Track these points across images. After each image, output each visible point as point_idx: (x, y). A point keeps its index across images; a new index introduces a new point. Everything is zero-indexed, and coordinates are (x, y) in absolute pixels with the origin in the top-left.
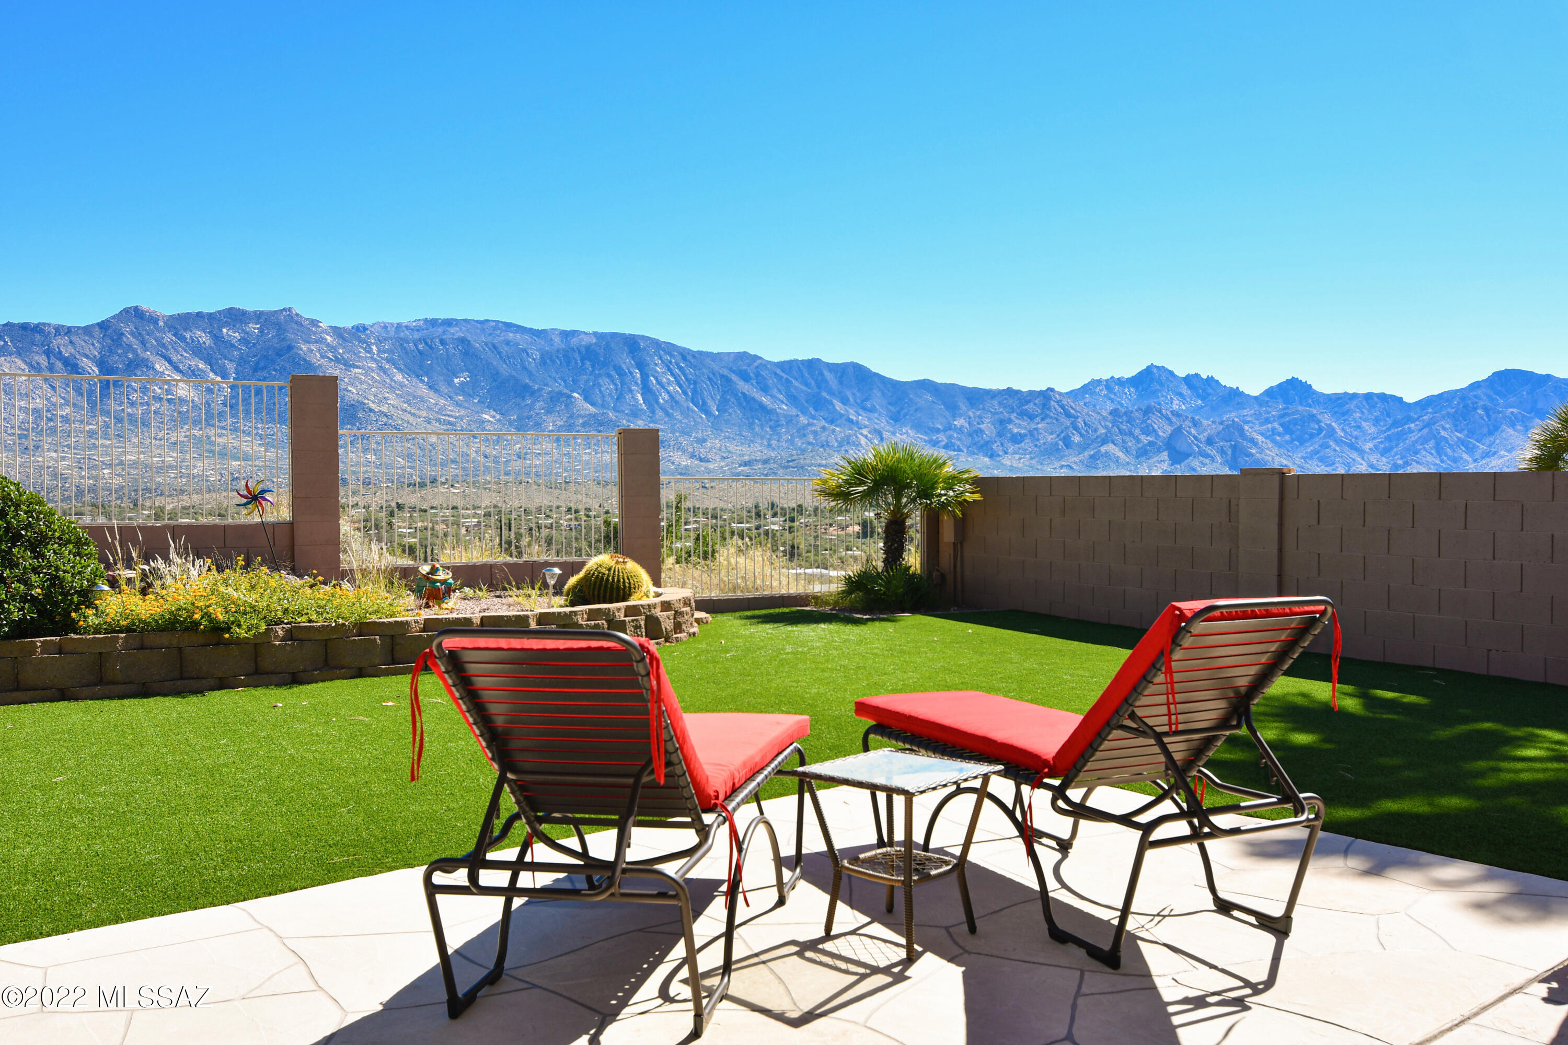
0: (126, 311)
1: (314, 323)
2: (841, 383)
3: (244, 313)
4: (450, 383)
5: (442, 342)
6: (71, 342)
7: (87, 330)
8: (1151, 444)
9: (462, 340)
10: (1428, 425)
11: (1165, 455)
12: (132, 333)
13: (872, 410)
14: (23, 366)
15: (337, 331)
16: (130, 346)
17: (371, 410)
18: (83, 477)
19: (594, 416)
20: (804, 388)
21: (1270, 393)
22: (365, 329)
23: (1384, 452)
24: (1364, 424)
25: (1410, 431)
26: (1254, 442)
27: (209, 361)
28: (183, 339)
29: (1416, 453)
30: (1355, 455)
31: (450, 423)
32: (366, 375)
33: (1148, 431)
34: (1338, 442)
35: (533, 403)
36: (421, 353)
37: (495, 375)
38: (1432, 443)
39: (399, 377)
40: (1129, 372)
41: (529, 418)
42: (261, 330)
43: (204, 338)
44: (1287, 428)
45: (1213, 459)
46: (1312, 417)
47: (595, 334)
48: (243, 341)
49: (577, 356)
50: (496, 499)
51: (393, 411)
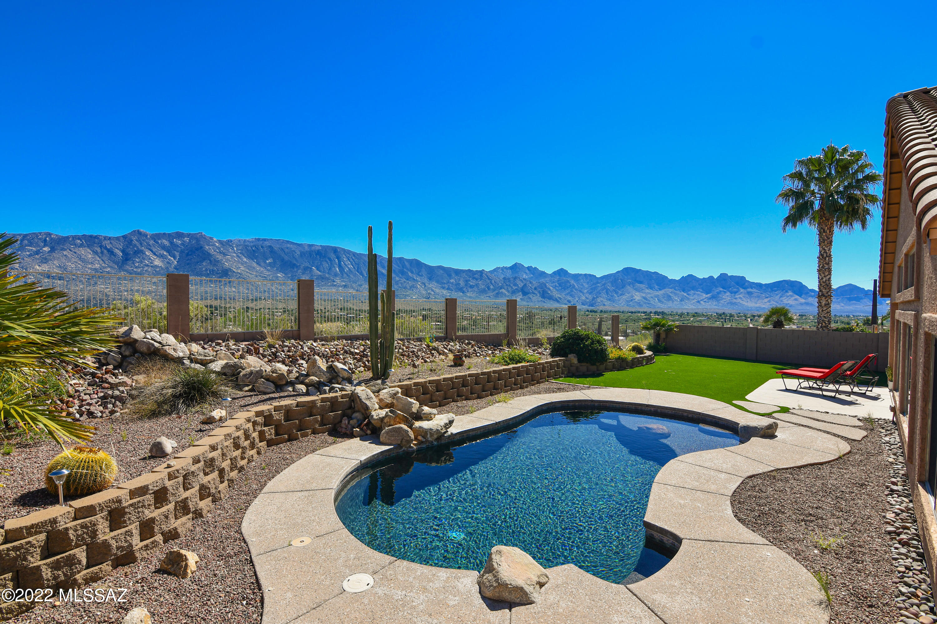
0: (134, 231)
1: (211, 238)
2: (411, 266)
3: (183, 234)
4: (265, 262)
5: (262, 247)
6: (111, 243)
7: (118, 238)
8: (516, 289)
9: (270, 247)
10: (604, 285)
11: (521, 293)
12: (137, 240)
13: (422, 276)
14: (90, 252)
15: (220, 242)
16: (135, 245)
17: (234, 272)
18: (115, 295)
19: (321, 276)
20: (397, 267)
21: (554, 273)
22: (231, 241)
23: (590, 293)
24: (584, 284)
25: (598, 286)
26: (549, 289)
27: (168, 251)
28: (157, 243)
29: (600, 293)
30: (581, 294)
31: (265, 277)
32: (232, 258)
33: (515, 285)
34: (576, 290)
35: (297, 270)
36: (253, 251)
37: (283, 260)
38: (605, 291)
39: (245, 260)
40: (509, 265)
41: (296, 276)
42: (190, 240)
43: (166, 243)
44: (560, 285)
45: (536, 295)
46: (568, 281)
47: (321, 246)
48: (182, 244)
49: (314, 253)
50: (284, 306)
51: (243, 272)
